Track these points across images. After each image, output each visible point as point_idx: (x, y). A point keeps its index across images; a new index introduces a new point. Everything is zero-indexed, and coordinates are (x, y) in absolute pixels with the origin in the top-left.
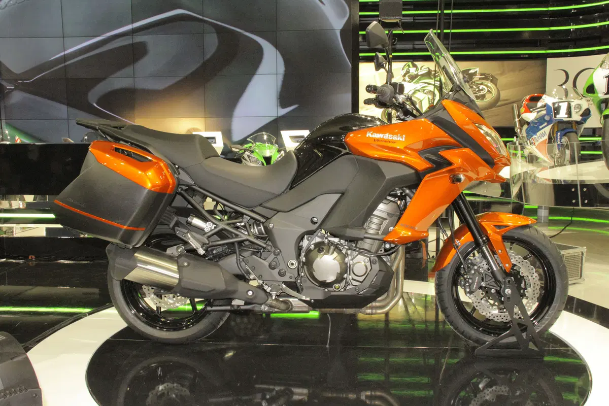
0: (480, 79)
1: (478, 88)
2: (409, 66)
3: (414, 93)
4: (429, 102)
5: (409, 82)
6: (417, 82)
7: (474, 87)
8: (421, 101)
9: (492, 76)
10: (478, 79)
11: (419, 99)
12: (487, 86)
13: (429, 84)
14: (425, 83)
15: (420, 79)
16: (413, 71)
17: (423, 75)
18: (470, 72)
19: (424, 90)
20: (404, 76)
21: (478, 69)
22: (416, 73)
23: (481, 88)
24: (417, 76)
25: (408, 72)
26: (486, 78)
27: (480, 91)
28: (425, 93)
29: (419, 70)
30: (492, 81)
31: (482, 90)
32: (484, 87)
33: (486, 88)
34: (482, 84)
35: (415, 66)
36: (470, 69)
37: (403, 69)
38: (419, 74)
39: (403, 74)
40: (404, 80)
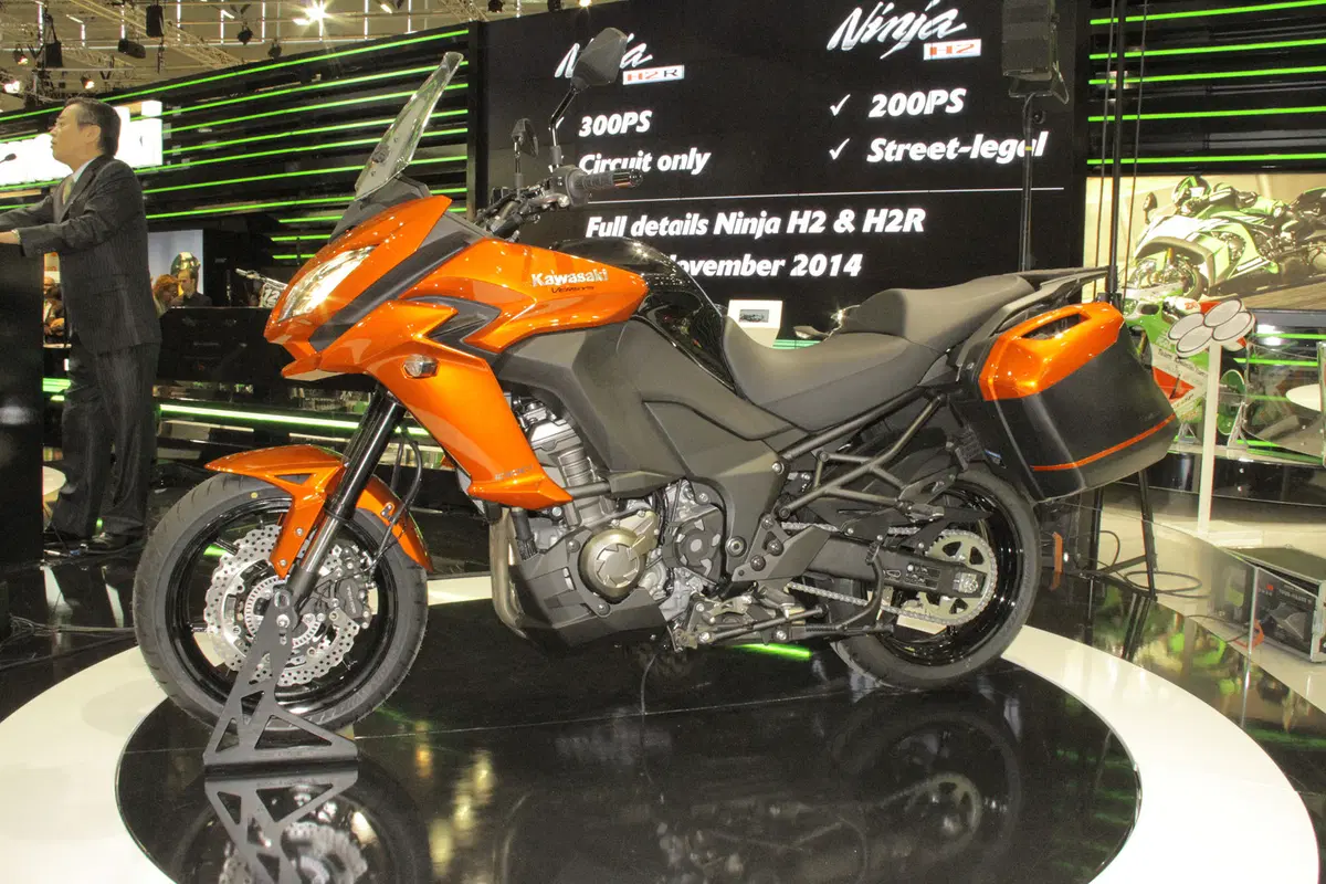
2: (1190, 184)
3: (1199, 238)
4: (1230, 256)
5: (1188, 216)
6: (1207, 217)
8: (1213, 256)
11: (1207, 251)
13: (1232, 220)
14: (1223, 218)
15: (1212, 211)
16: (1197, 193)
17: (1220, 204)
19: (1220, 233)
20: (1180, 203)
22: (1205, 197)
24: (1205, 203)
25: (1187, 196)
28: (1222, 239)
29: (1212, 193)
35: (1201, 183)
37: (1177, 190)
38: (1211, 199)
39: (1177, 201)
40: (1179, 212)
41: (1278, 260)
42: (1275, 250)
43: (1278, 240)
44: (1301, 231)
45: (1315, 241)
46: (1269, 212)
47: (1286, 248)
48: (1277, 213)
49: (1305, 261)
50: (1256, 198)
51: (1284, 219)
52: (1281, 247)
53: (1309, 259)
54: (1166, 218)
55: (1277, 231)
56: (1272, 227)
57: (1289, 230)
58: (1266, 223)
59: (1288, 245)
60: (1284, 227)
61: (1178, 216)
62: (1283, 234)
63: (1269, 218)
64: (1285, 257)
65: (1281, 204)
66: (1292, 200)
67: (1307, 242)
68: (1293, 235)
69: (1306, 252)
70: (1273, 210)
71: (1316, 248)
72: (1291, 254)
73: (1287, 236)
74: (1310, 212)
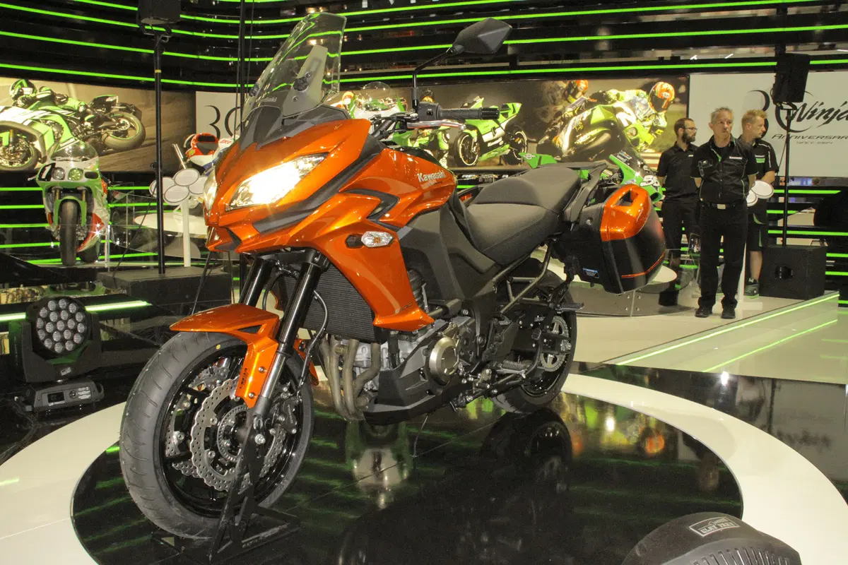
0: (120, 110)
1: (119, 121)
2: (21, 84)
3: (32, 123)
4: (54, 137)
5: (23, 107)
6: (36, 109)
7: (114, 120)
8: (42, 136)
9: (135, 108)
10: (118, 110)
11: (39, 133)
12: (130, 121)
13: (53, 112)
18: (108, 100)
19: (46, 121)
21: (117, 98)
22: (34, 95)
23: (121, 122)
25: (20, 93)
26: (128, 110)
27: (121, 125)
28: (48, 125)
30: (135, 114)
31: (124, 124)
32: (126, 121)
33: (128, 123)
34: (123, 117)
35: (30, 85)
36: (107, 97)
37: (13, 88)
38: (38, 97)
39: (13, 96)
40: (16, 104)
41: (85, 140)
42: (82, 133)
43: (83, 127)
44: (97, 122)
45: (105, 128)
46: (76, 108)
47: (89, 132)
48: (81, 109)
49: (101, 141)
50: (67, 98)
51: (85, 114)
52: (86, 131)
53: (102, 140)
54: (6, 108)
55: (82, 121)
56: (79, 118)
57: (89, 121)
58: (75, 115)
59: (89, 130)
60: (86, 118)
61: (15, 108)
62: (86, 123)
63: (77, 112)
64: (89, 137)
65: (83, 103)
66: (89, 103)
67: (100, 129)
68: (92, 124)
69: (100, 135)
70: (79, 108)
71: (106, 133)
72: (93, 136)
73: (88, 124)
74: (100, 110)
